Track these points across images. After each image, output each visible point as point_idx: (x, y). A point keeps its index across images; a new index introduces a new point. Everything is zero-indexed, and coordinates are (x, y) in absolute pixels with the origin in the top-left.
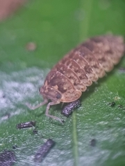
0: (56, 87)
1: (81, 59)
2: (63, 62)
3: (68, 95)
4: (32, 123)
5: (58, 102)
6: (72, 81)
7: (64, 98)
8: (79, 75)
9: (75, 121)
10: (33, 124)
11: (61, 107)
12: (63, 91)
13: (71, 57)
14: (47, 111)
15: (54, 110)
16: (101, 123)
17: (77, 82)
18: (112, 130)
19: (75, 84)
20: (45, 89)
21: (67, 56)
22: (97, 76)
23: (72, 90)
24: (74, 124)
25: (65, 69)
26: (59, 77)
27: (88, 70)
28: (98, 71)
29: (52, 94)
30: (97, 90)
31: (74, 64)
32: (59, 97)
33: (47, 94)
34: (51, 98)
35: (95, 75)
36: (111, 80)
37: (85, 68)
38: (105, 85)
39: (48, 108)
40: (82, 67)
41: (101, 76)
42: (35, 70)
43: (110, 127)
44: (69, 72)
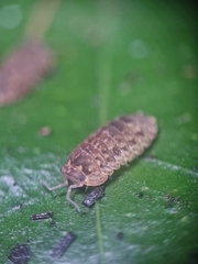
0: (80, 168)
1: (109, 139)
2: (90, 141)
3: (93, 178)
5: (81, 185)
6: (99, 163)
8: (106, 156)
9: (98, 212)
10: (50, 215)
13: (98, 135)
14: (68, 195)
16: (129, 215)
17: (104, 164)
18: (141, 222)
19: (101, 166)
20: (67, 169)
21: (94, 135)
22: (126, 159)
23: (98, 172)
24: (98, 215)
25: (91, 148)
26: (85, 157)
27: (116, 151)
28: (127, 153)
29: (75, 174)
30: (121, 179)
33: (69, 175)
37: (114, 149)
39: (69, 191)
40: (110, 148)
41: (130, 159)
43: (138, 219)
44: (96, 151)
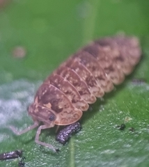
0: (49, 105)
1: (81, 68)
2: (59, 73)
4: (17, 153)
5: (52, 125)
6: (70, 98)
7: (59, 120)
8: (79, 89)
9: (73, 149)
10: (19, 154)
11: (55, 131)
12: (58, 111)
13: (68, 65)
14: (37, 137)
15: (47, 135)
16: (107, 151)
17: (76, 98)
18: (120, 160)
19: (74, 101)
20: (35, 108)
21: (64, 64)
22: (102, 91)
24: (72, 152)
25: (60, 81)
26: (53, 93)
28: (104, 83)
29: (44, 114)
30: (103, 108)
31: (72, 75)
32: (52, 119)
33: (37, 115)
34: (43, 120)
35: (100, 88)
36: (121, 95)
37: (87, 80)
38: (112, 102)
39: (38, 132)
40: (83, 79)
41: (108, 90)
42: (24, 83)
43: (117, 156)
44: (66, 85)
